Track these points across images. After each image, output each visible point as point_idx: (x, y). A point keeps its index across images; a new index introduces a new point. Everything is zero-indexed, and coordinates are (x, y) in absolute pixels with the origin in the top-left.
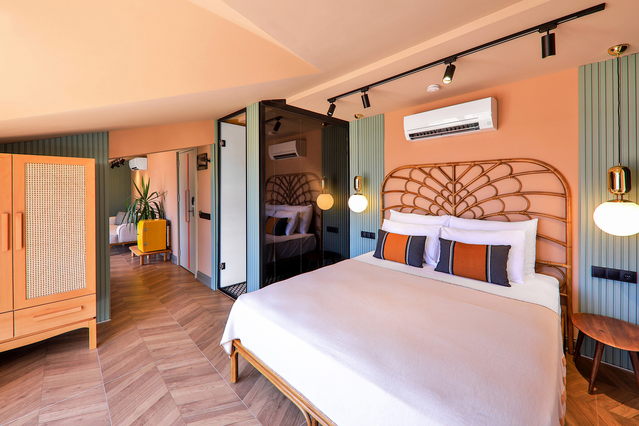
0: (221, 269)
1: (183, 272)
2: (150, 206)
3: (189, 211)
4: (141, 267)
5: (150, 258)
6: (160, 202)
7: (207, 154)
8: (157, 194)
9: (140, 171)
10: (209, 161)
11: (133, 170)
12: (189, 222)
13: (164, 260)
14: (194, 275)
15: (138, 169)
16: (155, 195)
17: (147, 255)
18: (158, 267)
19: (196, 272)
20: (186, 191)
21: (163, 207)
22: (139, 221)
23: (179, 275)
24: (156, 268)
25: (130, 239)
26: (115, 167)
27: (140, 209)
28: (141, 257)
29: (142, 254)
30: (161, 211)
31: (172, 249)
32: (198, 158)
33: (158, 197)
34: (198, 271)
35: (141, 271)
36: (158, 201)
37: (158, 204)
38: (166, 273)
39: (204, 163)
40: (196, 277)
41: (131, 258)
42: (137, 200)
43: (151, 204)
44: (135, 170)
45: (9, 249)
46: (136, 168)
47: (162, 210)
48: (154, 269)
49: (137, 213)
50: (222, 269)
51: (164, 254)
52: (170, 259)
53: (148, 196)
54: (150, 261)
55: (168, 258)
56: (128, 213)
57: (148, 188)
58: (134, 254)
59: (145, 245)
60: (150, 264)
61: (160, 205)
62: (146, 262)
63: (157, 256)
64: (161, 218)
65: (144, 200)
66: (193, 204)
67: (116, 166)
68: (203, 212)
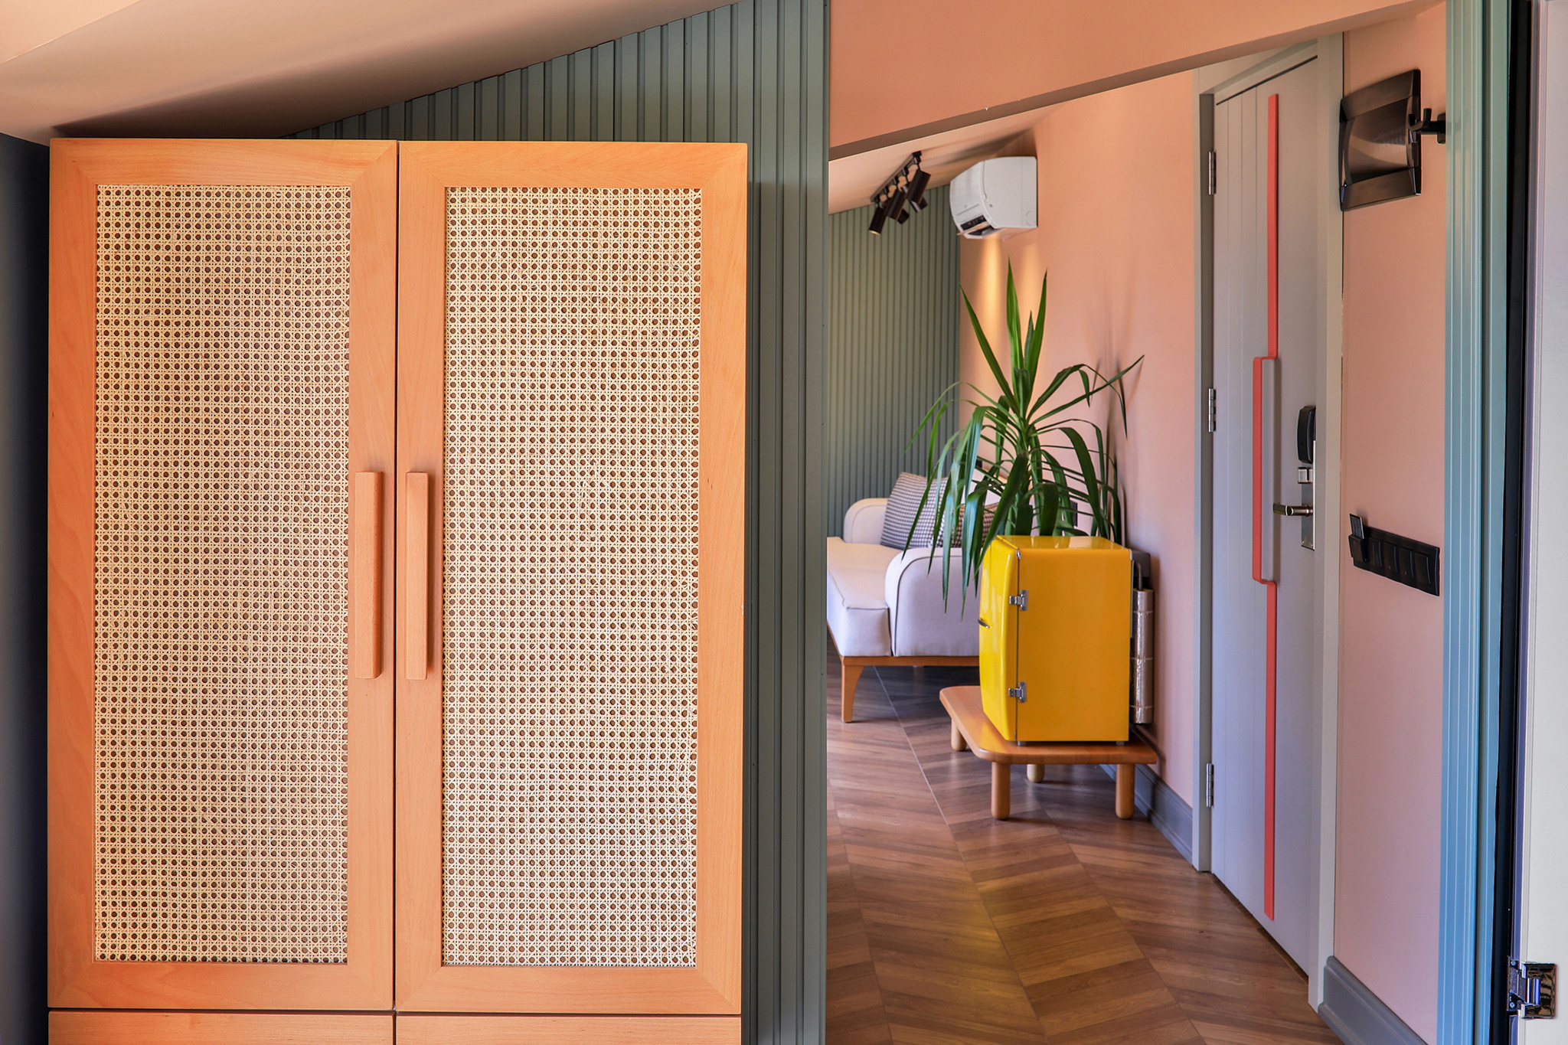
0: (1521, 1013)
1: (1226, 928)
2: (1048, 455)
3: (1278, 508)
4: (994, 828)
5: (1040, 779)
6: (1098, 431)
7: (1416, 73)
8: (1084, 376)
9: (1000, 242)
10: (1439, 128)
11: (967, 235)
12: (1275, 583)
13: (1118, 811)
14: (1306, 977)
15: (990, 228)
16: (1073, 386)
17: (1025, 760)
18: (1087, 854)
19: (1322, 963)
20: (1258, 364)
21: (1115, 466)
22: (991, 537)
23: (1200, 949)
24: (1071, 858)
25: (943, 644)
26: (890, 223)
27: (995, 470)
28: (994, 767)
29: (1000, 750)
30: (1106, 488)
31: (1160, 746)
32: (1344, 117)
33: (1088, 395)
34: (1333, 960)
35: (994, 862)
36: (1087, 418)
37: (1091, 442)
38: (1125, 913)
39: (1395, 153)
40: (1320, 999)
41: (947, 756)
42: (981, 411)
43: (1053, 442)
44: (979, 232)
45: (379, 669)
46: (981, 219)
47: (1111, 484)
48: (1057, 861)
49: (982, 489)
50: (1532, 1013)
51: (1117, 772)
52: (1151, 812)
53: (1038, 389)
54: (1040, 798)
55: (1142, 801)
56: (940, 484)
57: (1037, 334)
58: (963, 742)
59: (1016, 695)
60: (1040, 821)
61: (1101, 452)
62: (1022, 799)
63: (1079, 773)
64: (1105, 535)
65: (1016, 411)
66: (1305, 454)
67: (893, 216)
68: (1376, 523)
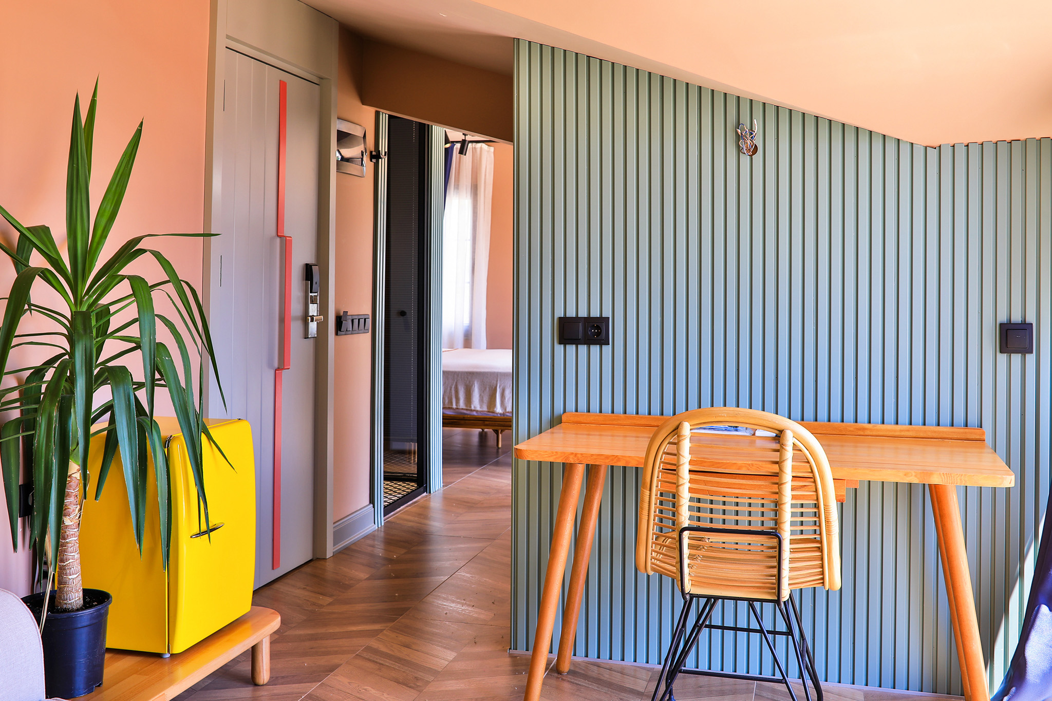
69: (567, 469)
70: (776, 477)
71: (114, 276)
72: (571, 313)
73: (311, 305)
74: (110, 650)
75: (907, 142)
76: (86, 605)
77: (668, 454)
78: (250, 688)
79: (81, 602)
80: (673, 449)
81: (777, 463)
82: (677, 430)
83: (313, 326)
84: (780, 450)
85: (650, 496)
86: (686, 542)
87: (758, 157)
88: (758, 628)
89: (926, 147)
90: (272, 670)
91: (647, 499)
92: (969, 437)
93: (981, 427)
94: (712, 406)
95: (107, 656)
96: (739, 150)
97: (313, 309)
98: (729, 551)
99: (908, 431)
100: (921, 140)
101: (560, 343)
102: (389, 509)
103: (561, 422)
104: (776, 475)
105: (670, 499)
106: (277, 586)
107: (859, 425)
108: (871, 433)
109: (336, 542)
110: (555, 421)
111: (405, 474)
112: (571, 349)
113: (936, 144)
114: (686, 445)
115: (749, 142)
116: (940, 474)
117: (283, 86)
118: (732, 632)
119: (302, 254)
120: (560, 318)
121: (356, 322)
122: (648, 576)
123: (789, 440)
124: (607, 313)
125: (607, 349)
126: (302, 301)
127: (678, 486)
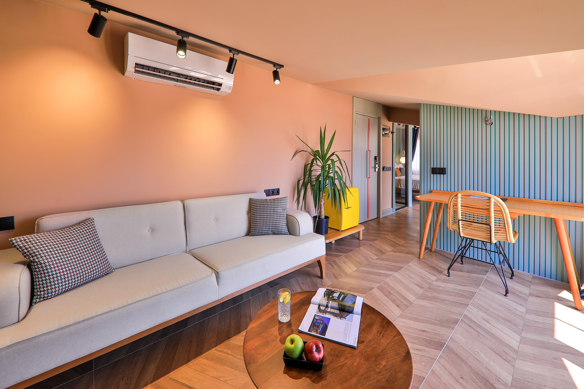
69: (430, 203)
70: (488, 210)
71: (329, 159)
72: (435, 167)
73: (376, 165)
74: (329, 227)
75: (543, 116)
76: (325, 219)
77: (454, 201)
78: (358, 240)
79: (324, 218)
80: (456, 200)
81: (488, 206)
82: (457, 195)
83: (377, 170)
84: (490, 203)
85: (450, 211)
86: (460, 224)
87: (493, 125)
88: (497, 252)
89: (558, 118)
90: (363, 238)
91: (449, 211)
92: (576, 206)
93: (582, 203)
94: (466, 190)
95: (329, 229)
96: (486, 124)
97: (377, 166)
98: (480, 228)
99: (550, 202)
100: (555, 116)
101: (432, 174)
102: (396, 210)
103: (432, 192)
104: (488, 209)
105: (455, 212)
106: (368, 222)
107: (530, 199)
108: (535, 202)
109: (383, 215)
110: (431, 192)
111: (403, 202)
112: (435, 175)
113: (562, 117)
114: (460, 199)
115: (489, 122)
116: (554, 215)
117: (369, 120)
118: (494, 253)
119: (374, 153)
120: (432, 168)
121: (388, 168)
122: (451, 230)
123: (493, 200)
124: (445, 167)
125: (445, 176)
126: (374, 164)
127: (457, 209)
